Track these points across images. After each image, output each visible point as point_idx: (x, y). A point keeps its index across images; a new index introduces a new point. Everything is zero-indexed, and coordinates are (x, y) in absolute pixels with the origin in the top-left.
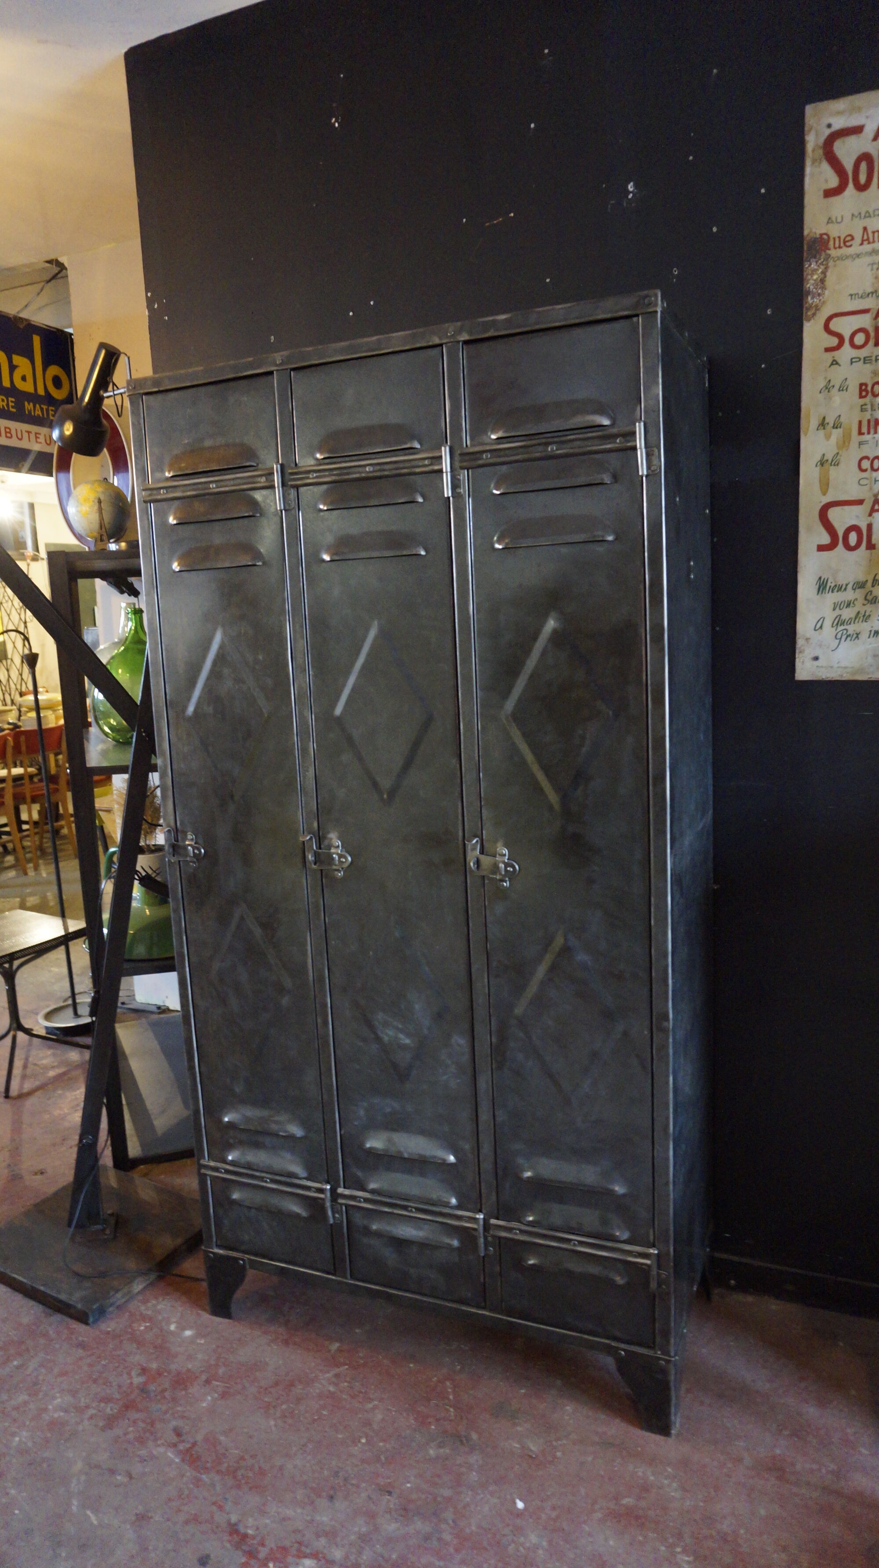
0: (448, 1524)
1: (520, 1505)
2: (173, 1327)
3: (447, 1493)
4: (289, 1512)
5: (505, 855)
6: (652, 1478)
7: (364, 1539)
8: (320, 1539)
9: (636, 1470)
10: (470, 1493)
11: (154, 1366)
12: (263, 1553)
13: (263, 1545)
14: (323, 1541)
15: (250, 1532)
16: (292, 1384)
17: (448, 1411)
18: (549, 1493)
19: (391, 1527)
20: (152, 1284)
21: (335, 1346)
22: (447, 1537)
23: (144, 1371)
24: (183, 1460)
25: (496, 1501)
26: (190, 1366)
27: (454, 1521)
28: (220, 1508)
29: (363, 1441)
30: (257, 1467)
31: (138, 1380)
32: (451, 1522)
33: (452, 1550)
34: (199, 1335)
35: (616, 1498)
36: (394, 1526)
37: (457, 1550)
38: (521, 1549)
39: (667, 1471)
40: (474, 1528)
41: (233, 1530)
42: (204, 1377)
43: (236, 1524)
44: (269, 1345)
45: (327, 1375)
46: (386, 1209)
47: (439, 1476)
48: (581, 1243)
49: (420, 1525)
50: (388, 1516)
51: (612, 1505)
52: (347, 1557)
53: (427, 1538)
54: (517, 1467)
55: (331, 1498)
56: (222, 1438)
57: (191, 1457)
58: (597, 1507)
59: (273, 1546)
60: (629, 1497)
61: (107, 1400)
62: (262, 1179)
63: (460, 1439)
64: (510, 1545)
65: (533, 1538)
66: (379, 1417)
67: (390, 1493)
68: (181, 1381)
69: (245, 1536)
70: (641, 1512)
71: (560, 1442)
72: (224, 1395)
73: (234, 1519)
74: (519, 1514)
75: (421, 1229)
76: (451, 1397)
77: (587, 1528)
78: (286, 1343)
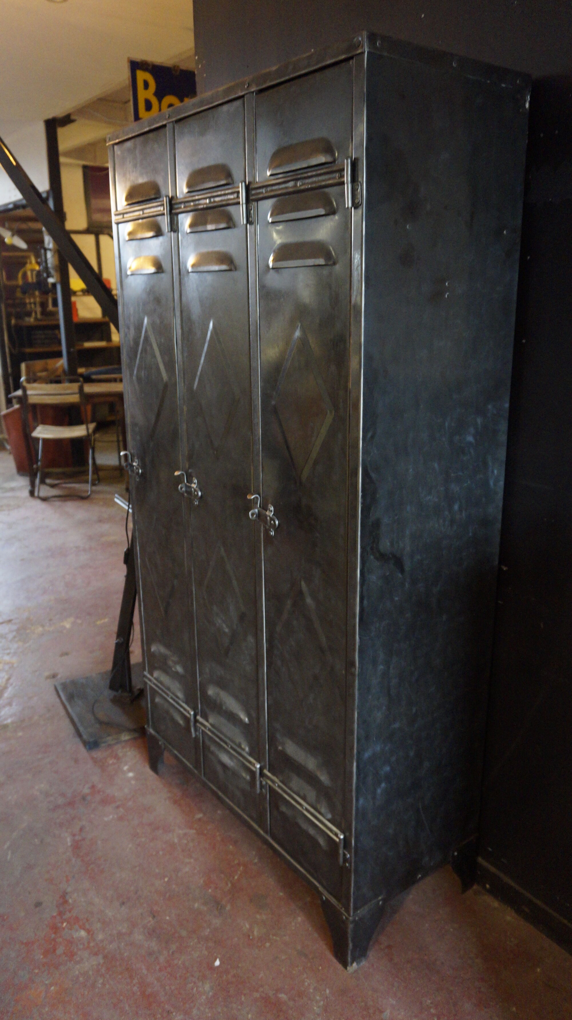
0: (169, 952)
1: (217, 963)
2: (126, 768)
3: (184, 933)
4: (96, 900)
5: (272, 511)
6: (311, 991)
7: (120, 934)
8: (99, 923)
9: (306, 980)
10: (196, 940)
11: (100, 786)
12: (68, 915)
13: (70, 912)
14: (99, 925)
15: (70, 901)
16: (158, 828)
17: (227, 884)
18: (240, 965)
19: (138, 937)
20: (135, 739)
21: (200, 816)
22: (162, 959)
23: (93, 787)
24: (72, 845)
25: (206, 953)
26: (116, 794)
27: (173, 953)
28: (68, 881)
29: (166, 879)
30: (102, 867)
31: (86, 790)
32: (170, 952)
33: (158, 967)
34: (135, 778)
35: (278, 991)
36: (141, 937)
37: (160, 970)
38: (195, 989)
39: (325, 991)
40: (180, 962)
41: (64, 897)
42: (118, 803)
43: (67, 893)
44: (165, 799)
45: (181, 832)
46: (217, 740)
47: (188, 921)
48: (307, 810)
49: (154, 945)
50: (142, 930)
51: (271, 993)
52: (102, 941)
53: (150, 954)
54: (236, 939)
55: (123, 903)
56: (99, 842)
57: (76, 846)
58: (261, 989)
59: (74, 915)
60: (286, 994)
61: (63, 795)
62: (168, 695)
63: (218, 905)
64: (190, 983)
65: (207, 987)
66: (187, 869)
67: (154, 917)
68: (106, 801)
69: (66, 902)
70: (284, 1008)
71: (274, 937)
72: (121, 819)
73: (69, 890)
74: (211, 968)
75: (232, 761)
76: (236, 877)
77: (243, 999)
78: (175, 802)
